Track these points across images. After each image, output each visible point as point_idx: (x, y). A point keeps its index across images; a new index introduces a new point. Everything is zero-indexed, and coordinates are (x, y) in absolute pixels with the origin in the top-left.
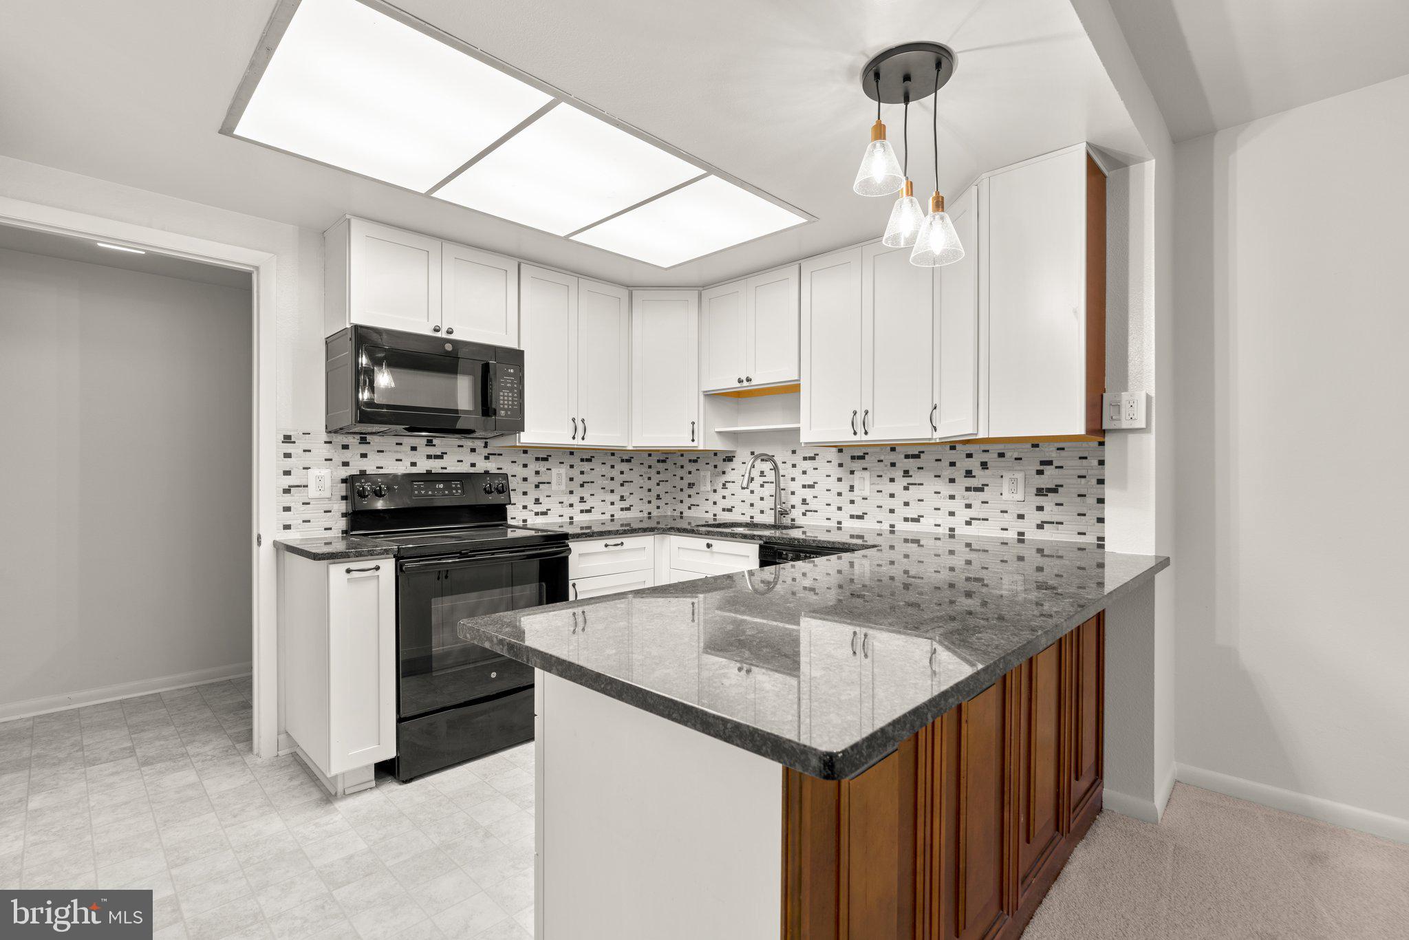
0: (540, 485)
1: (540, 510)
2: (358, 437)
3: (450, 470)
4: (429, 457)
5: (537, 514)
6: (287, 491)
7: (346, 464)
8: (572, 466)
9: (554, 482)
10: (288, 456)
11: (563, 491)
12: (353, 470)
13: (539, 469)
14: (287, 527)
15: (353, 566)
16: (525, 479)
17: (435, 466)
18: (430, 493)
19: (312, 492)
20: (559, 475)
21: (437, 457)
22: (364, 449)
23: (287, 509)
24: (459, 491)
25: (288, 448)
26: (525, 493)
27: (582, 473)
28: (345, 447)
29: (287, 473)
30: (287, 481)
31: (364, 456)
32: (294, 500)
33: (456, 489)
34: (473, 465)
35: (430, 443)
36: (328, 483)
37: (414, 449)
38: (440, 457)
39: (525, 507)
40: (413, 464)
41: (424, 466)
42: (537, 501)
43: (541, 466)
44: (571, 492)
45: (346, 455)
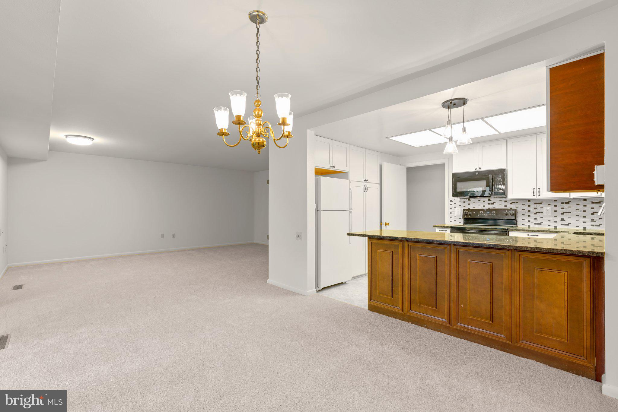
0: (537, 213)
1: (537, 223)
2: (468, 199)
3: (496, 208)
4: (489, 204)
5: (535, 224)
6: (451, 213)
7: (464, 206)
8: (556, 206)
9: (544, 212)
10: (451, 205)
11: (550, 216)
12: (466, 208)
13: (536, 207)
14: (451, 221)
15: (441, 229)
16: (529, 211)
17: (491, 207)
18: (485, 214)
19: (456, 214)
20: (547, 210)
21: (492, 204)
22: (469, 202)
23: (451, 217)
24: (495, 214)
25: (451, 203)
26: (529, 216)
27: (562, 208)
28: (464, 202)
29: (451, 209)
30: (451, 211)
31: (469, 204)
32: (452, 215)
33: (494, 214)
34: (506, 206)
35: (489, 200)
36: (460, 212)
37: (484, 202)
38: (493, 204)
39: (529, 221)
40: (484, 206)
41: (487, 207)
42: (535, 219)
43: (538, 206)
44: (555, 216)
45: (465, 204)
